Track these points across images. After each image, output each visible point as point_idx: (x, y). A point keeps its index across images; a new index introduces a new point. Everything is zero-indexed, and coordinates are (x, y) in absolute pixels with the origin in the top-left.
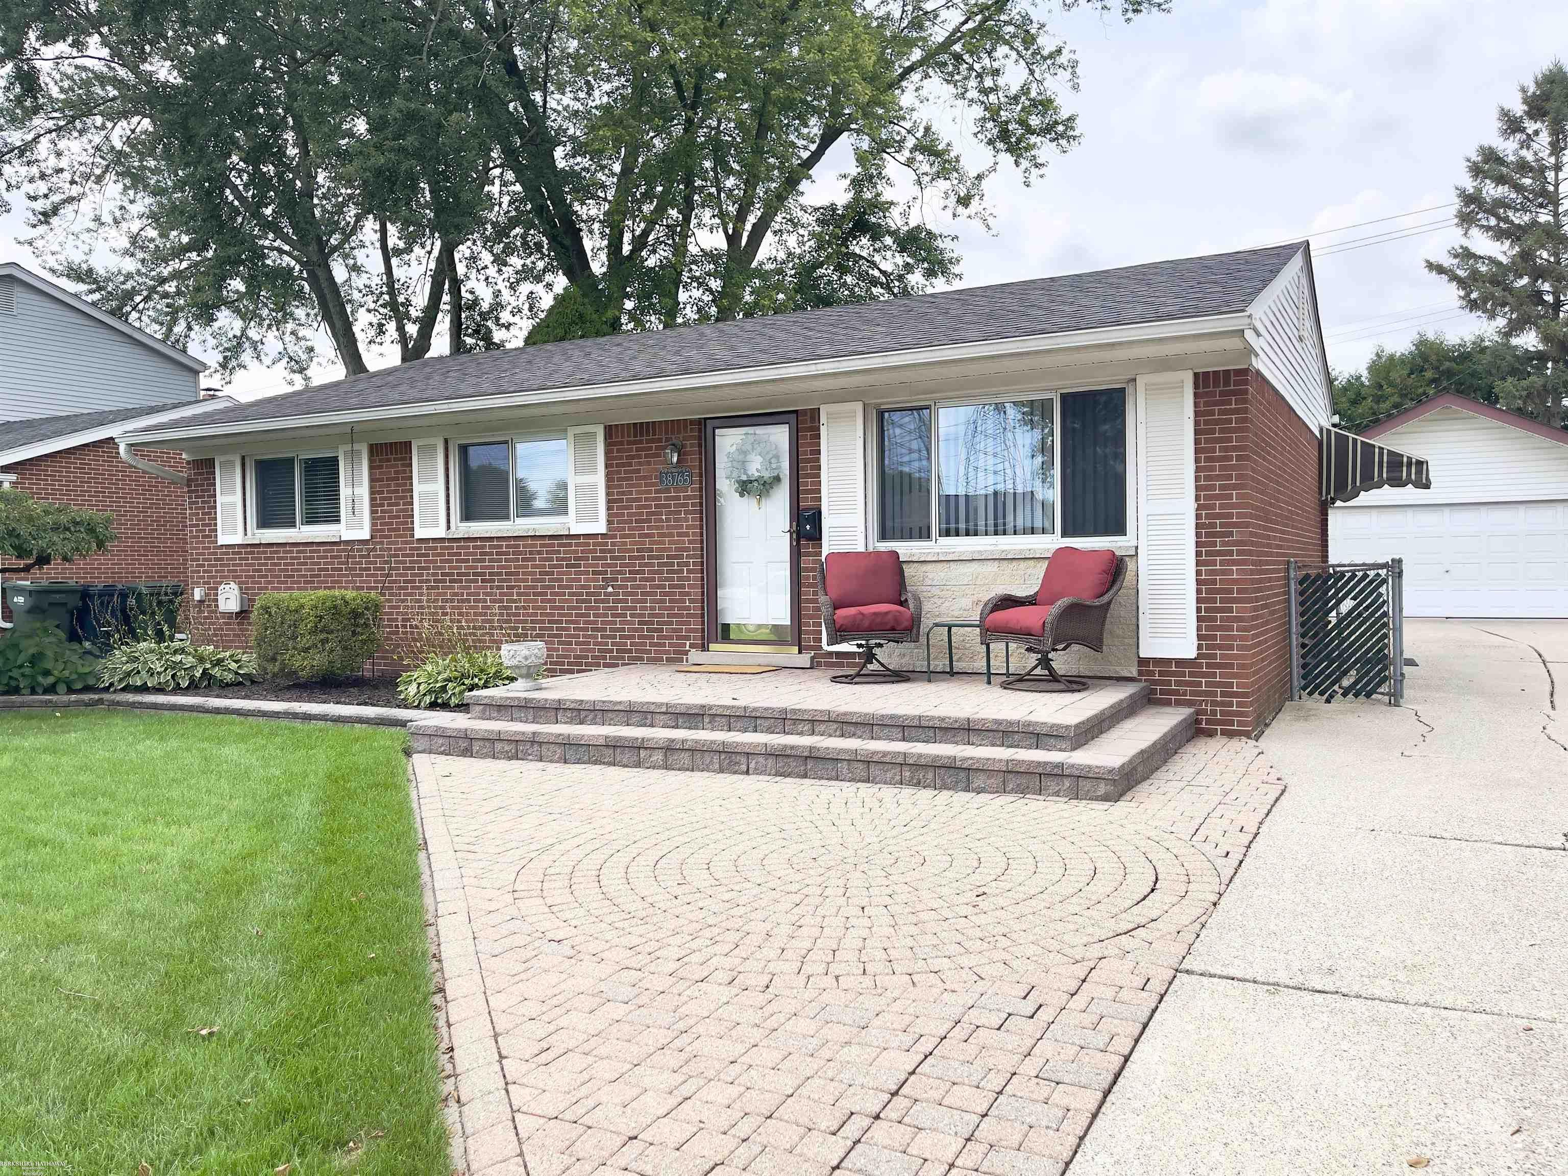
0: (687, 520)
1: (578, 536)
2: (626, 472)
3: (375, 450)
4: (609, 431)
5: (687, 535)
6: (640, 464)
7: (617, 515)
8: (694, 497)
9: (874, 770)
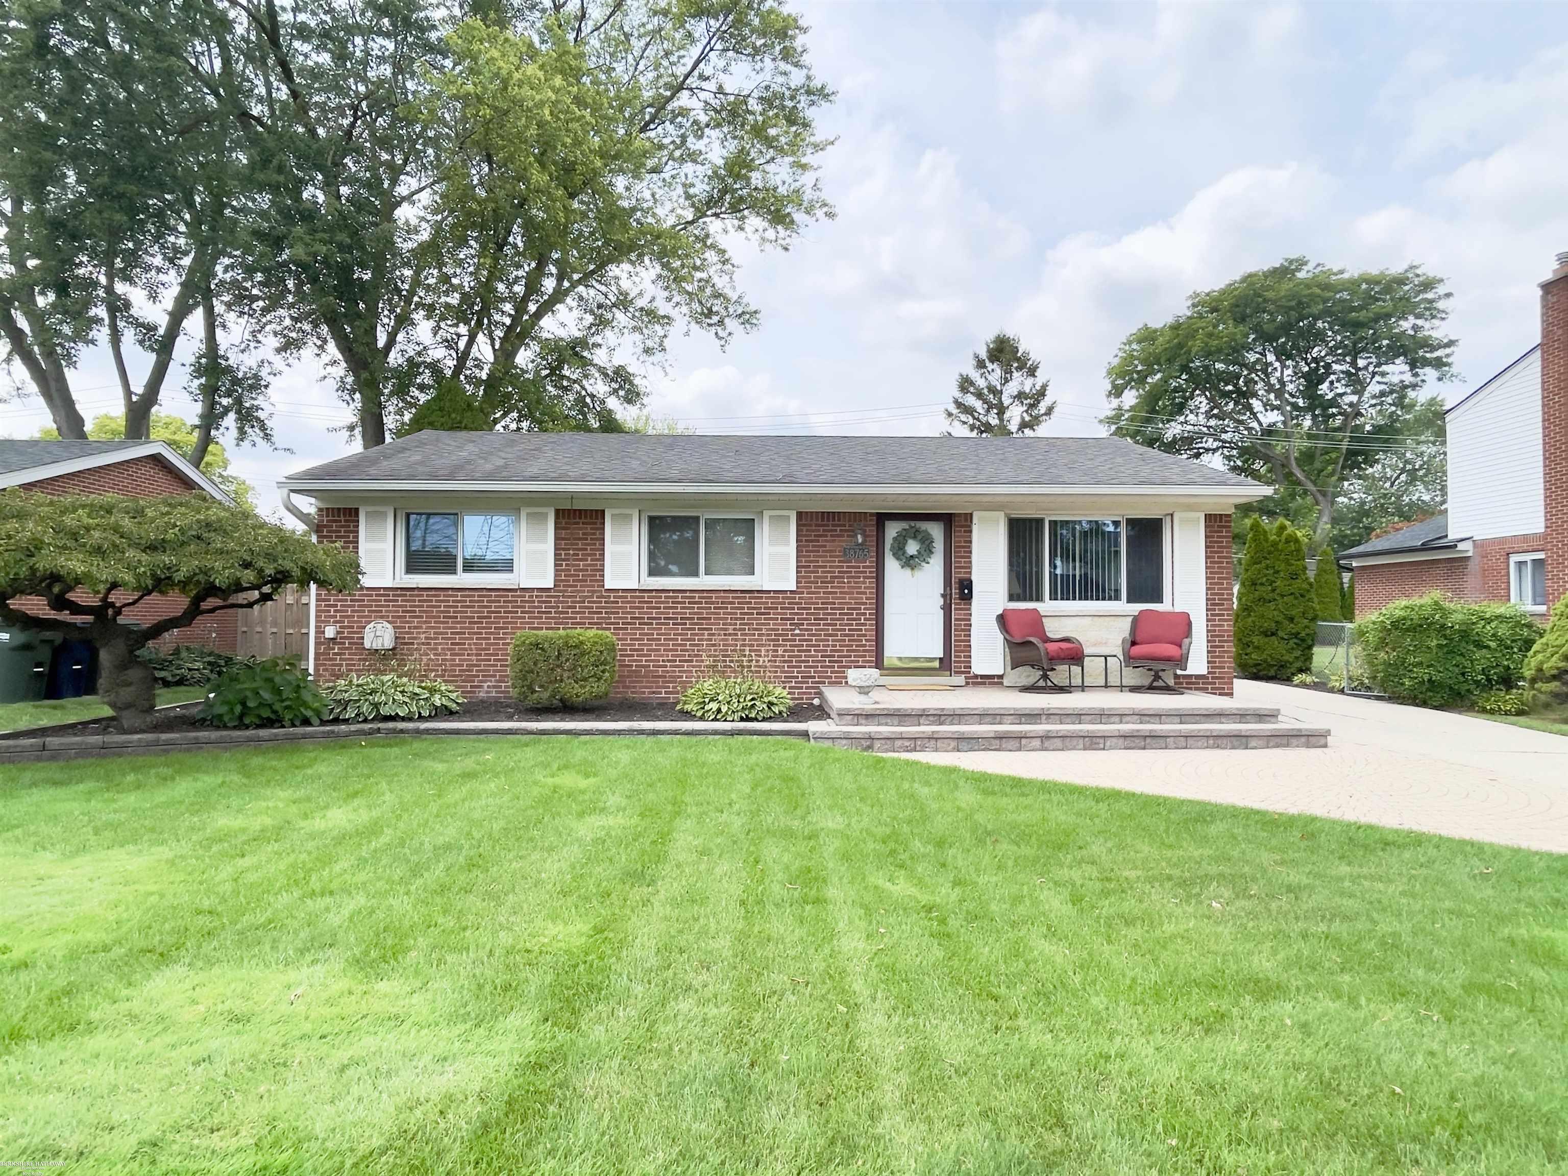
0: (864, 583)
1: (769, 592)
2: (813, 546)
3: (560, 514)
4: (800, 515)
5: (865, 593)
6: (827, 541)
7: (803, 577)
8: (872, 567)
9: (1191, 741)
